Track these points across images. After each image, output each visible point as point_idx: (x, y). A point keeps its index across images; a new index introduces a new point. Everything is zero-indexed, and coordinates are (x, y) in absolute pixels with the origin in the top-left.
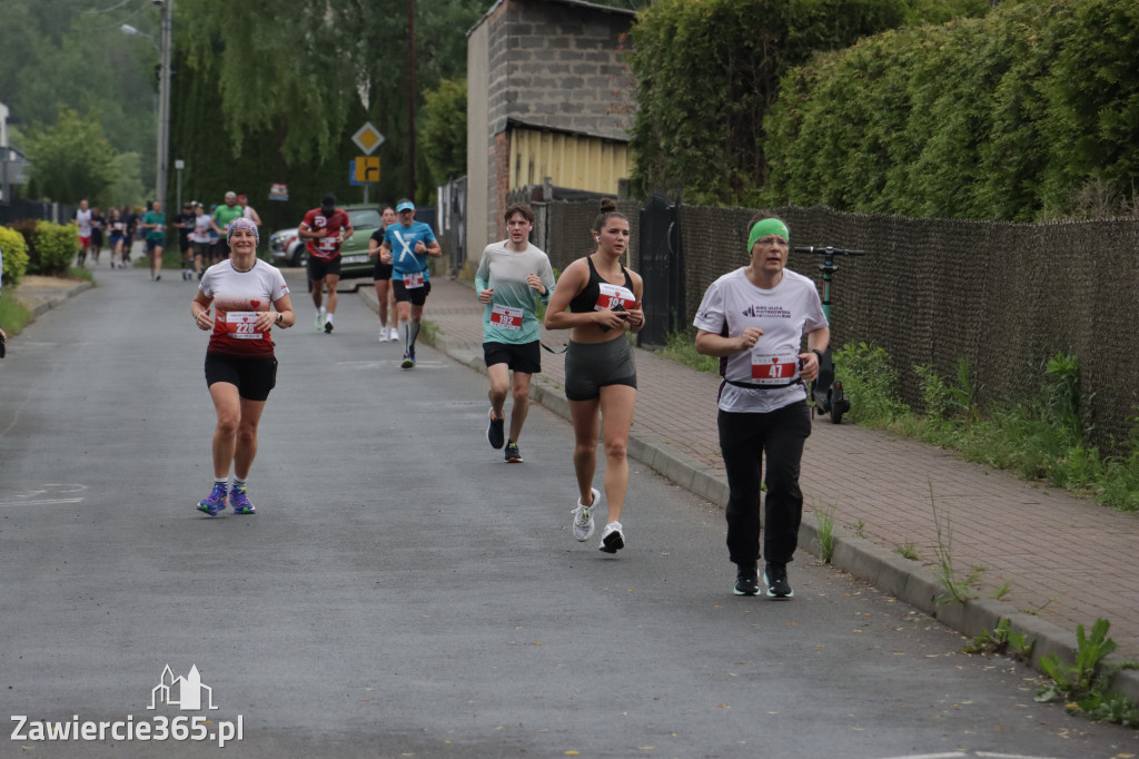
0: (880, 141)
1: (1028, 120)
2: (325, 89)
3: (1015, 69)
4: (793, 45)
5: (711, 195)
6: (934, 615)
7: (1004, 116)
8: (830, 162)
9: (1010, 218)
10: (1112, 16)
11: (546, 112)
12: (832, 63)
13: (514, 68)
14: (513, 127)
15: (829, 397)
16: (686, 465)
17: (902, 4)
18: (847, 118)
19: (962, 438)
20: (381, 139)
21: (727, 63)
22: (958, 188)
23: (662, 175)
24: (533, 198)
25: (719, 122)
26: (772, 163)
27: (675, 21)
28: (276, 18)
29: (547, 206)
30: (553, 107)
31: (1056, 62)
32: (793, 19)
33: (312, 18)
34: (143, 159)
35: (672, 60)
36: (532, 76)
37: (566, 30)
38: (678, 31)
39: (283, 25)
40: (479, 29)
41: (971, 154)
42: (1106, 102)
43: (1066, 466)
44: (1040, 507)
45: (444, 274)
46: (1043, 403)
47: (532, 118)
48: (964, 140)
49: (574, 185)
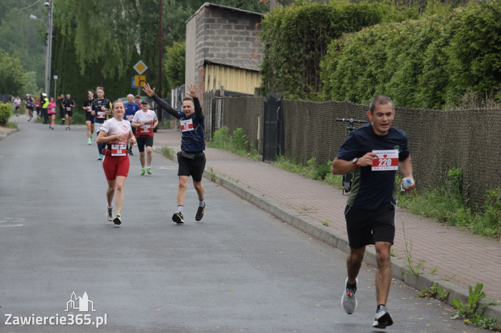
0: (373, 73)
1: (439, 65)
2: (121, 45)
3: (434, 42)
4: (333, 30)
5: (296, 95)
6: (403, 281)
7: (429, 63)
8: (350, 81)
9: (431, 108)
10: (477, 20)
11: (221, 57)
12: (351, 38)
13: (207, 38)
14: (207, 63)
15: (350, 185)
16: (289, 213)
17: (381, 13)
18: (358, 62)
19: (410, 203)
20: (146, 68)
21: (304, 37)
22: (408, 94)
23: (274, 86)
24: (216, 95)
25: (300, 63)
26: (324, 81)
27: (281, 18)
28: (100, 14)
29: (222, 99)
30: (224, 55)
31: (452, 40)
32: (333, 19)
33: (117, 14)
34: (37, 75)
35: (279, 35)
36: (215, 41)
37: (230, 21)
38: (282, 23)
39: (104, 16)
40: (191, 20)
41: (414, 79)
42: (474, 58)
43: (456, 217)
44: (446, 234)
45: (174, 127)
46: (446, 189)
47: (215, 60)
48: (411, 73)
49: (233, 90)
